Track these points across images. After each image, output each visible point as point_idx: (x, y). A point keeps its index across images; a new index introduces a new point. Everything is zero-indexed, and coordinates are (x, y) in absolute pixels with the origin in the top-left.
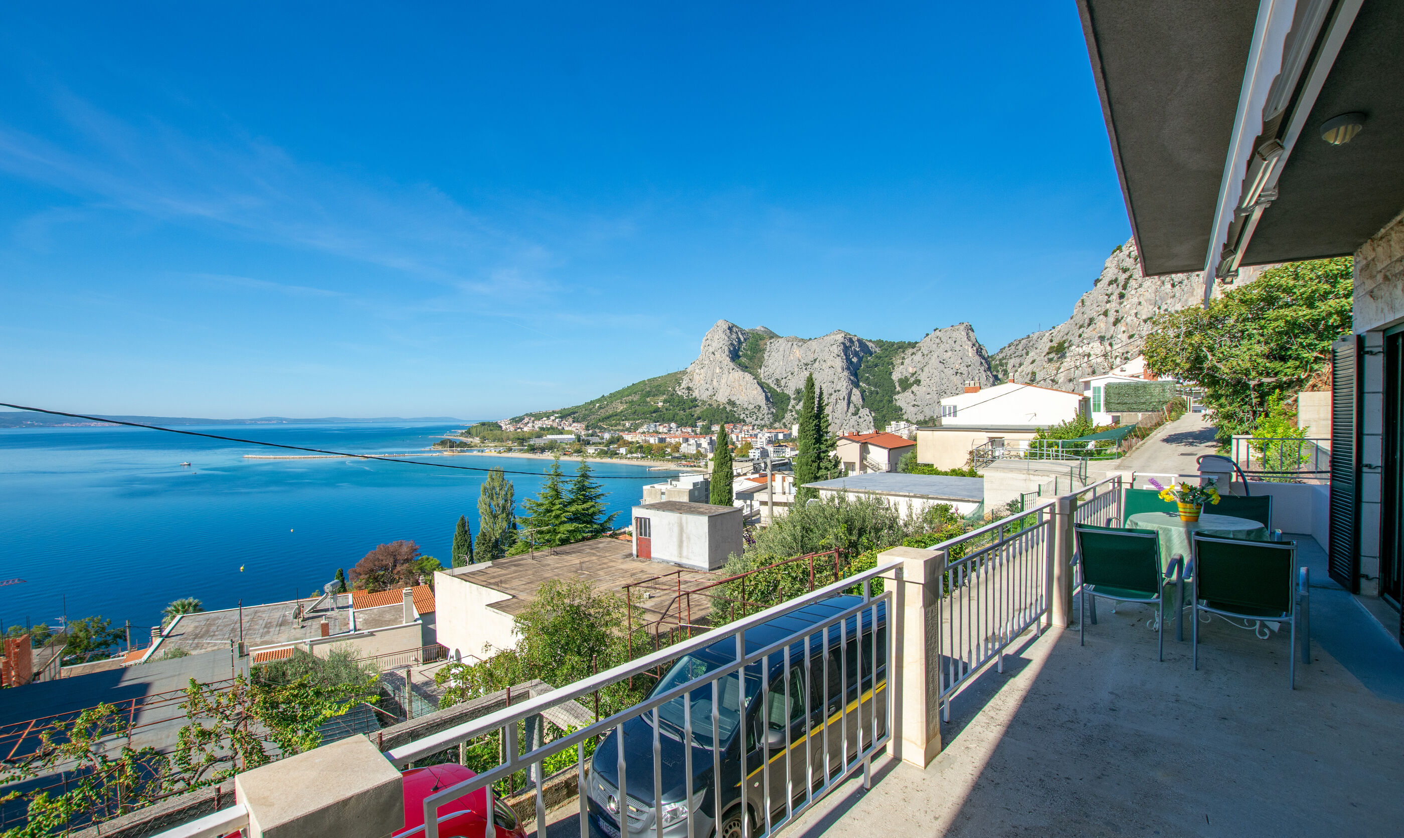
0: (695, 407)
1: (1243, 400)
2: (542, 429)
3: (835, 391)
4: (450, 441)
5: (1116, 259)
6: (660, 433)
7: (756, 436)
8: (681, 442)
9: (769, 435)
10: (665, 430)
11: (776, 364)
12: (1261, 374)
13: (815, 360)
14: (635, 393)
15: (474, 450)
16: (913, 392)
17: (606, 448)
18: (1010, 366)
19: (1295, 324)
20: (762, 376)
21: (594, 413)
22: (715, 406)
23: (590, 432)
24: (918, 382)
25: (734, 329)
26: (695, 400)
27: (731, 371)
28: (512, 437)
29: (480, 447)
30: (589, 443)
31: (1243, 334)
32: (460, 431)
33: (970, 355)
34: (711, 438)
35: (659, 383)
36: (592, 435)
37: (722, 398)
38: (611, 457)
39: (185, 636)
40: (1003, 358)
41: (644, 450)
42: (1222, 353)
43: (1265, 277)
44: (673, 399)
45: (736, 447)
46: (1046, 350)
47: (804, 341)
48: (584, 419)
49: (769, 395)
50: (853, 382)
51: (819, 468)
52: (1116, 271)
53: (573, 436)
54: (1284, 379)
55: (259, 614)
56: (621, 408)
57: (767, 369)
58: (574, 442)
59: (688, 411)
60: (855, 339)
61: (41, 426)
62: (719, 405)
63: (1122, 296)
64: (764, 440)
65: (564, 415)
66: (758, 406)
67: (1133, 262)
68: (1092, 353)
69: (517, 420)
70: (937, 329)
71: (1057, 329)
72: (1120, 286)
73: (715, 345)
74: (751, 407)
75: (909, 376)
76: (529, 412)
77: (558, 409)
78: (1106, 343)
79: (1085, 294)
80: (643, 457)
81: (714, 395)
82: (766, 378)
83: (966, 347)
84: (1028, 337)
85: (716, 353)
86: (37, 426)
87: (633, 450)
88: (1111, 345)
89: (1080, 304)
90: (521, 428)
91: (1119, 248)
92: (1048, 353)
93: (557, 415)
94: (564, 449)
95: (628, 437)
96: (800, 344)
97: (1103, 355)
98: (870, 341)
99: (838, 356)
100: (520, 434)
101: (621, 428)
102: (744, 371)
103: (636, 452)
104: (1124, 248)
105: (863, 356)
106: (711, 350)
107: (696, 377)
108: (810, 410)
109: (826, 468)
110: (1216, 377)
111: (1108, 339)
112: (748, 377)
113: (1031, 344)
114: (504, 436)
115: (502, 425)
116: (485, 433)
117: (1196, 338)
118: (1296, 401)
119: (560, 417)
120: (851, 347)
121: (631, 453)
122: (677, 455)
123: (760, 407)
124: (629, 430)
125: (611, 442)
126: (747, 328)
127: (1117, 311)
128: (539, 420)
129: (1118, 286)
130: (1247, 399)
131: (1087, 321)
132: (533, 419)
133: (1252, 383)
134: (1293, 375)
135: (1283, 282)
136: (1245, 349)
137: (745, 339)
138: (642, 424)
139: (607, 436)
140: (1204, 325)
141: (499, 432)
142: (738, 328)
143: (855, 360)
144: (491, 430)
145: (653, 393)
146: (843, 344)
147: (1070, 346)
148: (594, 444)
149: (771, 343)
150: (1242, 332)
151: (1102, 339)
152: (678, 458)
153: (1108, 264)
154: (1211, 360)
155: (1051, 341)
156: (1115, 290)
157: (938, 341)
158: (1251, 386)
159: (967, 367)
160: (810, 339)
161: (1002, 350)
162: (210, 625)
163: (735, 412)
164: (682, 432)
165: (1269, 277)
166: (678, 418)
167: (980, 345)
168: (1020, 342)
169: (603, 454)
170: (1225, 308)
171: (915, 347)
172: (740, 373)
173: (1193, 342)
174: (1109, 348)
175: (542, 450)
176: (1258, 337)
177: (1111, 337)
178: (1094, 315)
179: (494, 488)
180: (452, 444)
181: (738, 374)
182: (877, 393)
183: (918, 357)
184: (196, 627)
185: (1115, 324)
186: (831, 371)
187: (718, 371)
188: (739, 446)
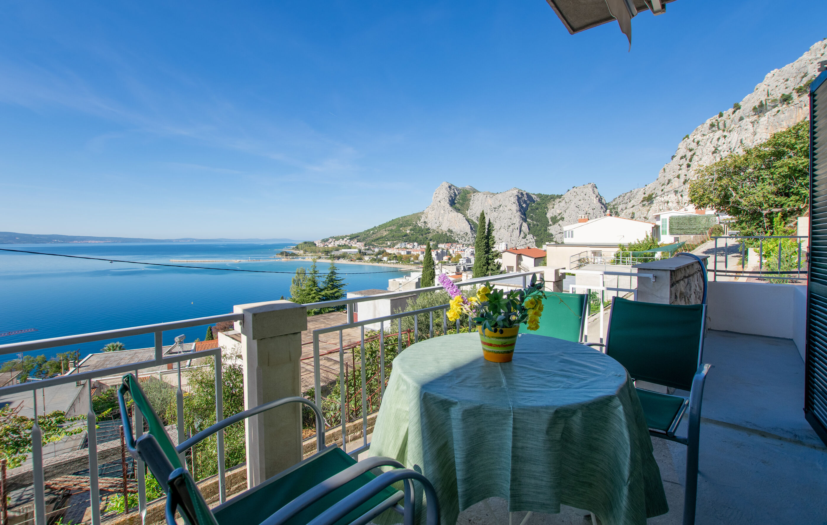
0: (429, 233)
1: (758, 224)
2: (339, 246)
3: (512, 224)
4: (286, 252)
5: (685, 143)
6: (408, 249)
7: (464, 250)
8: (420, 254)
9: (472, 250)
10: (411, 247)
11: (477, 208)
12: (772, 206)
13: (500, 206)
14: (394, 225)
15: (300, 258)
16: (559, 225)
17: (375, 257)
18: (619, 210)
19: (795, 170)
20: (468, 215)
21: (369, 237)
22: (440, 233)
23: (367, 247)
24: (562, 219)
25: (452, 187)
26: (429, 229)
27: (450, 212)
28: (321, 250)
29: (303, 256)
30: (366, 254)
31: (758, 179)
32: (292, 247)
33: (595, 203)
34: (437, 252)
35: (408, 219)
36: (368, 250)
37: (444, 228)
38: (378, 262)
39: (89, 367)
40: (615, 205)
41: (397, 258)
42: (744, 192)
43: (774, 138)
44: (416, 230)
45: (452, 257)
46: (642, 199)
47: (493, 194)
48: (364, 240)
49: (473, 226)
50: (523, 219)
51: (488, 270)
52: (686, 150)
53: (357, 250)
54: (788, 209)
55: (137, 354)
56: (385, 234)
57: (471, 211)
58: (357, 253)
59: (424, 235)
60: (524, 193)
61: (62, 243)
62: (443, 232)
63: (689, 166)
64: (469, 253)
65: (352, 238)
66: (466, 233)
67: (696, 145)
68: (669, 201)
69: (325, 241)
70: (574, 187)
71: (648, 186)
72: (688, 160)
73: (441, 197)
74: (462, 233)
75: (557, 215)
76: (332, 236)
77: (349, 234)
78: (679, 195)
79: (665, 165)
80: (397, 263)
81: (440, 226)
82: (471, 216)
83: (592, 198)
84: (631, 191)
85: (441, 201)
86: (60, 243)
87: (391, 258)
88: (682, 196)
89: (663, 171)
90: (327, 245)
91: (687, 137)
92: (642, 201)
93: (348, 238)
94: (351, 257)
95: (389, 251)
96: (491, 196)
97: (677, 202)
98: (534, 194)
99: (514, 203)
100: (326, 249)
101: (385, 245)
102: (457, 212)
103: (393, 260)
104: (690, 137)
105: (529, 203)
106: (438, 200)
107: (430, 216)
108: (482, 233)
109: (492, 270)
110: (739, 208)
111: (680, 192)
112: (460, 215)
113: (633, 196)
114: (317, 250)
115: (316, 243)
116: (306, 248)
117: (725, 181)
118: (796, 224)
119: (350, 239)
120: (522, 198)
121: (390, 260)
122: (417, 261)
123: (467, 233)
124: (390, 247)
125: (379, 253)
126: (460, 187)
127: (686, 175)
128: (338, 240)
129: (686, 159)
130: (761, 224)
131: (667, 182)
132: (334, 240)
133: (764, 212)
134: (794, 206)
135: (787, 140)
136: (760, 189)
137: (459, 193)
138: (397, 243)
139: (377, 250)
140: (730, 173)
141: (314, 247)
142: (454, 186)
143: (524, 205)
144: (310, 246)
145: (404, 225)
146: (517, 196)
147: (656, 197)
148: (369, 254)
149: (474, 195)
150: (758, 177)
151: (676, 192)
152: (417, 263)
153: (680, 146)
154: (735, 197)
155: (644, 194)
156: (685, 162)
157: (575, 194)
158: (764, 214)
159: (593, 210)
160: (498, 193)
161: (614, 200)
162: (107, 360)
163: (452, 236)
164: (421, 248)
165: (777, 137)
166: (419, 240)
167: (601, 197)
168: (626, 194)
169: (374, 260)
170: (746, 160)
171: (561, 198)
172: (456, 213)
173: (722, 184)
174: (680, 198)
175: (339, 258)
176: (769, 181)
177: (682, 191)
178: (671, 177)
179: (299, 280)
180: (287, 254)
181: (455, 214)
182: (538, 225)
183: (563, 204)
184: (98, 362)
185: (684, 183)
186: (510, 212)
187: (442, 212)
188: (454, 256)
